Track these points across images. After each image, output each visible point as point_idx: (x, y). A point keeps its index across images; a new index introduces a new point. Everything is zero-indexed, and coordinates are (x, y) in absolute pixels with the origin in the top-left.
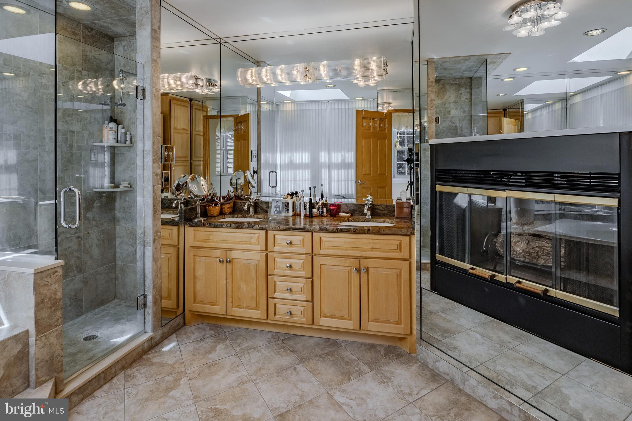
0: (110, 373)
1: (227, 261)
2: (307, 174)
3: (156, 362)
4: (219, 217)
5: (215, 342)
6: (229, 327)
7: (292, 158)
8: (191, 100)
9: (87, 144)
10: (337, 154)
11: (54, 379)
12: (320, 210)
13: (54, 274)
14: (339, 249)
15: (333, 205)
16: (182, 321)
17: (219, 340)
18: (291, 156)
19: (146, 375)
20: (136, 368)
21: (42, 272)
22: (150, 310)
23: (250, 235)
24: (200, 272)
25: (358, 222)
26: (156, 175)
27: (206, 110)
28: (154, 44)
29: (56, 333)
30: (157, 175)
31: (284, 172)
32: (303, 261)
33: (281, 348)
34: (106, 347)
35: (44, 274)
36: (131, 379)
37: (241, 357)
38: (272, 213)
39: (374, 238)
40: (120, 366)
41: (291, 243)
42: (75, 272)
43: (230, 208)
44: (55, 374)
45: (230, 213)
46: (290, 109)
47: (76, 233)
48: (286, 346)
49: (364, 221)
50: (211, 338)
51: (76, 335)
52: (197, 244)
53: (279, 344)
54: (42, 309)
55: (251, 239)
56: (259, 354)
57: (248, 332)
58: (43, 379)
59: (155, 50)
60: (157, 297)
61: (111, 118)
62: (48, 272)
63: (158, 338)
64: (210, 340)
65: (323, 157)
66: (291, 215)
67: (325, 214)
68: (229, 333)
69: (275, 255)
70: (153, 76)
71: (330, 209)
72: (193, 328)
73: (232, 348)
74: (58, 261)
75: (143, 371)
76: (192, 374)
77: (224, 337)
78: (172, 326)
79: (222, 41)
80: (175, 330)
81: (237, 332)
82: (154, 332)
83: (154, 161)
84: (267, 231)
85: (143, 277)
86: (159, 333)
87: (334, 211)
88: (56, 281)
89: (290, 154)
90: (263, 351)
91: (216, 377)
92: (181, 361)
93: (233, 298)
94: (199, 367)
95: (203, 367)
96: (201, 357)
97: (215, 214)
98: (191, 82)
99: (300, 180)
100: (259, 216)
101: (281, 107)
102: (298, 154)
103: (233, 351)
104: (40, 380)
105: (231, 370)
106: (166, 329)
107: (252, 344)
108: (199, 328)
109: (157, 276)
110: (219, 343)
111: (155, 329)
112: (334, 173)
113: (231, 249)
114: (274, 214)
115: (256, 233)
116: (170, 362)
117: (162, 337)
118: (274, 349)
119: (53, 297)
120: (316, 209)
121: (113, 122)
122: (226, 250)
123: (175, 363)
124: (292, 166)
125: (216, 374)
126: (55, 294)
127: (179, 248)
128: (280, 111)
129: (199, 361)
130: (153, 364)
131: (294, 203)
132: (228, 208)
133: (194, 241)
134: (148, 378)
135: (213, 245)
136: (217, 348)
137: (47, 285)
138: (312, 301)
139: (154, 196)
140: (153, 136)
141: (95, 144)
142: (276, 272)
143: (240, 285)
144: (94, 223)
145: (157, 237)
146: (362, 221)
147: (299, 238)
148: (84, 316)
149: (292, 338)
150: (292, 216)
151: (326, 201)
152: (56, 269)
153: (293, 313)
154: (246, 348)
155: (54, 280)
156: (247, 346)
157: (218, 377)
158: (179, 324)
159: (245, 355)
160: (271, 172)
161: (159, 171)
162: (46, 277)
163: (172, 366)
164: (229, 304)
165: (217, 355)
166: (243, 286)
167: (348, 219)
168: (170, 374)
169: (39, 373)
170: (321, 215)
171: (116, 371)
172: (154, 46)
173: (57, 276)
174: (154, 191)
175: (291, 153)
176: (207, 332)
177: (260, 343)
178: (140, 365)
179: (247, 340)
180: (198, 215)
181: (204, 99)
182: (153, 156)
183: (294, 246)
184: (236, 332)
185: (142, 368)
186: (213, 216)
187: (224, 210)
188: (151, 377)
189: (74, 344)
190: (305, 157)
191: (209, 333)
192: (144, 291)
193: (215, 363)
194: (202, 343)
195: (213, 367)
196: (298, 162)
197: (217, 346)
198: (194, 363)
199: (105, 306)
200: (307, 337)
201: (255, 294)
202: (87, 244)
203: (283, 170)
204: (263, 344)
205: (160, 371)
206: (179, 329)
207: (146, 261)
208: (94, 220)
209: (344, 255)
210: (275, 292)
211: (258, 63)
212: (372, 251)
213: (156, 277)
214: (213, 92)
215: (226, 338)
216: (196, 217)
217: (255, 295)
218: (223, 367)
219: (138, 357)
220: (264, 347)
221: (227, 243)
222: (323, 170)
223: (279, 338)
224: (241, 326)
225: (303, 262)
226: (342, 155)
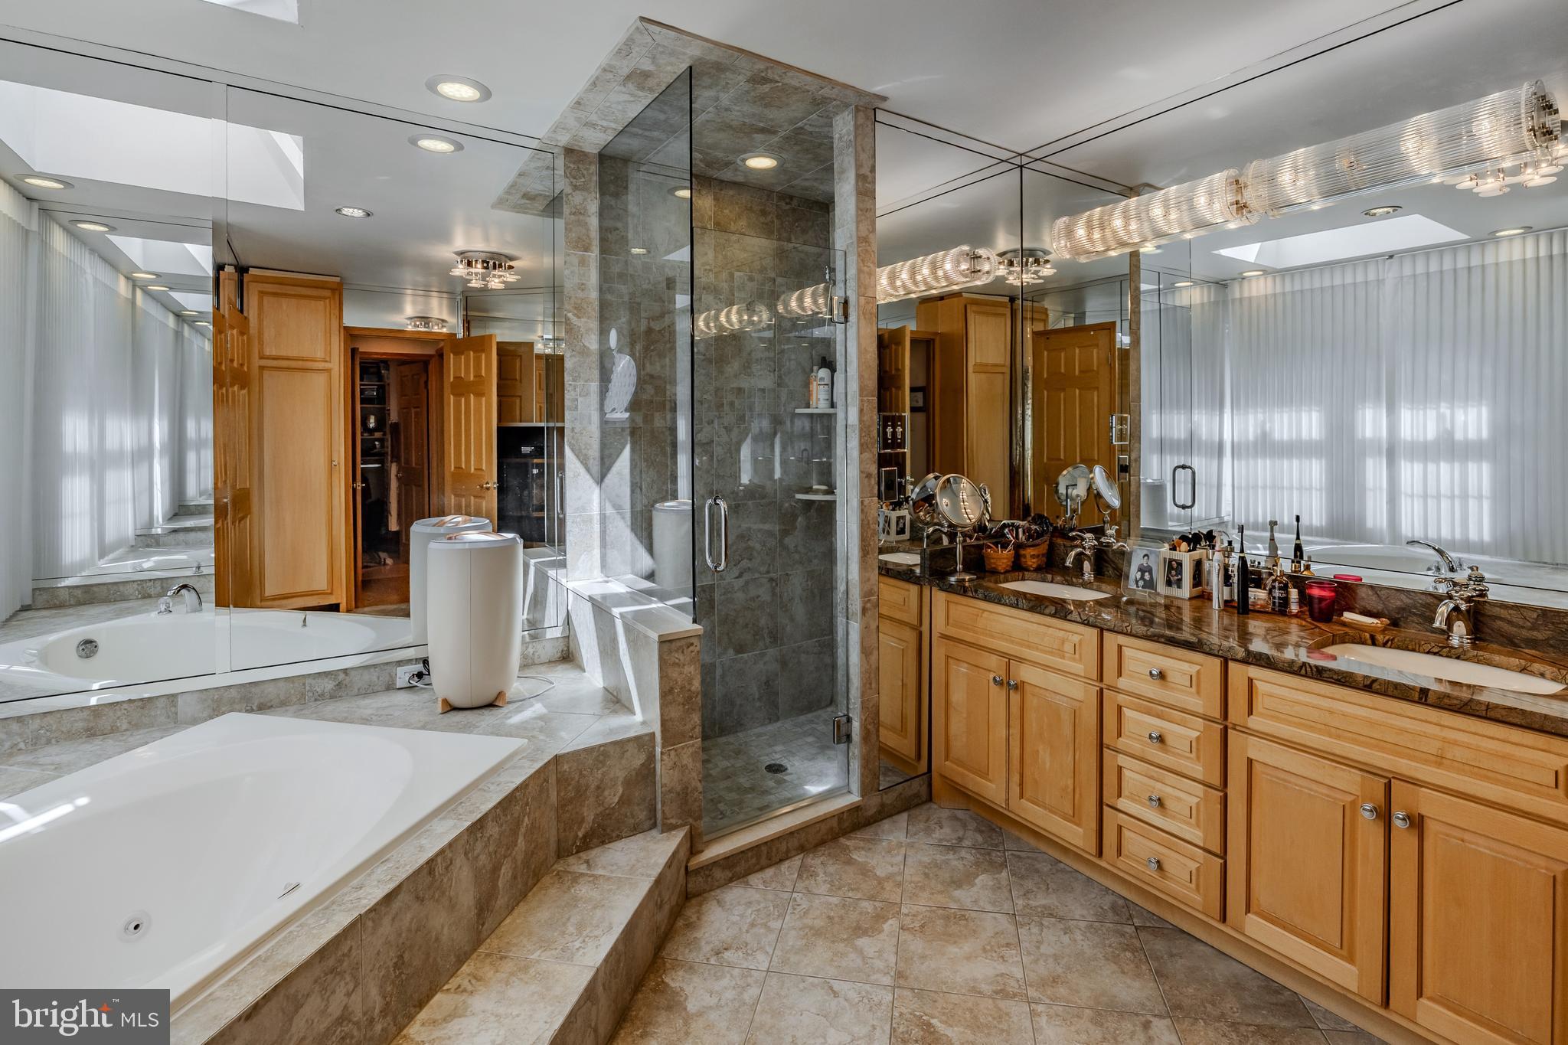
0: (777, 849)
1: (1012, 686)
2: (1316, 470)
3: (856, 860)
4: (1009, 576)
5: (977, 864)
6: (1019, 839)
7: (1268, 425)
8: (1012, 299)
9: (785, 410)
10: (1421, 412)
11: (688, 827)
12: (1277, 593)
13: (688, 647)
14: (1311, 729)
15: (1321, 583)
16: (924, 790)
17: (986, 863)
18: (1264, 423)
19: (832, 881)
20: (822, 859)
21: (670, 641)
22: (856, 748)
23: (1061, 634)
24: (958, 696)
25: (1413, 650)
26: (867, 477)
27: (1044, 317)
28: (861, 206)
29: (691, 750)
30: (869, 476)
31: (1243, 462)
32: (1199, 733)
33: (1128, 948)
34: (790, 796)
35: (674, 646)
36: (807, 878)
37: (1022, 925)
38: (1132, 585)
39: (1446, 724)
40: (794, 843)
41: (1162, 676)
42: (768, 640)
43: (1038, 556)
44: (691, 820)
45: (1038, 569)
46: (1262, 292)
47: (768, 572)
48: (1142, 949)
49: (1435, 654)
50: (973, 851)
51: (759, 756)
52: (952, 631)
53: (1123, 935)
54: (671, 703)
55: (1063, 644)
56: (1066, 939)
57: (1057, 871)
58: (673, 821)
59: (863, 217)
60: (869, 727)
61: (824, 359)
62: (679, 644)
63: (871, 812)
64: (968, 856)
65: (1371, 422)
66: (1187, 595)
67: (1294, 608)
68: (1012, 854)
69: (1121, 698)
70: (860, 271)
71: (1311, 597)
72: (945, 813)
73: (1007, 894)
74: (697, 626)
75: (831, 869)
76: (908, 918)
77: (1000, 860)
78: (903, 796)
79: (1025, 160)
80: (909, 805)
81: (1033, 859)
82: (862, 796)
83: (863, 447)
84: (1102, 630)
85: (845, 679)
86: (874, 801)
87: (1324, 604)
88: (691, 661)
89: (1260, 416)
90: (1078, 936)
91: (953, 950)
92: (899, 878)
93: (1022, 776)
94: (928, 909)
95: (934, 912)
96: (940, 887)
97: (1001, 569)
98: (964, 266)
99: (1291, 488)
100: (1104, 587)
101: (1236, 292)
102: (1286, 416)
103: (1010, 903)
104: (668, 821)
105: (989, 947)
106: (889, 799)
107: (1056, 903)
108: (956, 818)
109: (871, 684)
110: (985, 871)
111: (864, 792)
112: (1410, 473)
113: (1021, 660)
114: (1135, 587)
115: (1078, 631)
116: (881, 872)
117: (879, 812)
118: (1107, 942)
119: (688, 687)
120: (1265, 589)
121: (825, 367)
122: (1009, 658)
123: (889, 877)
124: (1265, 446)
125: (955, 942)
126: (690, 682)
127: (920, 633)
128: (1233, 300)
129: (933, 894)
130: (850, 862)
131: (1198, 565)
132: (1033, 556)
133: (947, 624)
134: (834, 888)
135: (984, 640)
136: (977, 881)
137: (678, 665)
138: (1224, 854)
139: (862, 520)
140: (860, 396)
141: (798, 411)
142: (1123, 743)
143: (1038, 751)
144: (797, 556)
145: (871, 604)
146: (1428, 653)
147: (1185, 666)
148: (779, 724)
149: (1165, 931)
150: (1190, 599)
151: (1307, 568)
152: (692, 640)
153: (1166, 866)
154: (1039, 910)
155: (688, 659)
156: (1044, 906)
157: (957, 950)
158: (917, 795)
159: (1032, 926)
160: (1178, 467)
161: (873, 469)
162: (677, 651)
163: (880, 881)
164: (1015, 789)
165: (971, 897)
166: (1045, 755)
167: (1373, 638)
168: (872, 898)
169: (666, 809)
170: (1281, 608)
171: (788, 851)
172: (861, 210)
173: (692, 652)
174: (862, 510)
175: (1264, 413)
176: (970, 833)
177: (1078, 912)
178: (829, 855)
179: (1048, 889)
180: (959, 567)
181: (1038, 292)
182: (861, 437)
183: (1173, 688)
184: (1028, 857)
185: (831, 862)
186: (994, 572)
187: (1023, 560)
188: (840, 889)
189: (752, 771)
190: (1310, 424)
191: (972, 837)
192: (848, 708)
193: (961, 916)
194: (951, 856)
195: (955, 923)
196: (1285, 437)
197: (978, 876)
198: (920, 894)
199: (815, 714)
200: (1211, 950)
201: (1070, 782)
202: (786, 594)
203: (1239, 459)
204: (1083, 916)
205: (857, 883)
206: (917, 805)
207: (851, 649)
208: (797, 551)
209: (1329, 750)
210: (1119, 795)
211: (1131, 191)
212: (1439, 765)
213: (868, 685)
214: (1040, 278)
215: (1003, 865)
216: (953, 572)
217: (1071, 787)
218: (974, 931)
219: (830, 837)
220: (1082, 924)
221: (1012, 642)
222: (1370, 463)
223: (1131, 917)
224: (1043, 847)
225: (1198, 738)
226: (1440, 418)
